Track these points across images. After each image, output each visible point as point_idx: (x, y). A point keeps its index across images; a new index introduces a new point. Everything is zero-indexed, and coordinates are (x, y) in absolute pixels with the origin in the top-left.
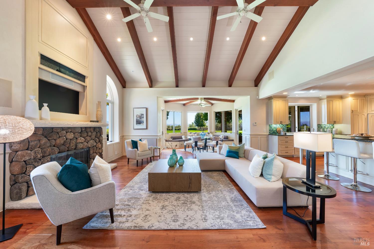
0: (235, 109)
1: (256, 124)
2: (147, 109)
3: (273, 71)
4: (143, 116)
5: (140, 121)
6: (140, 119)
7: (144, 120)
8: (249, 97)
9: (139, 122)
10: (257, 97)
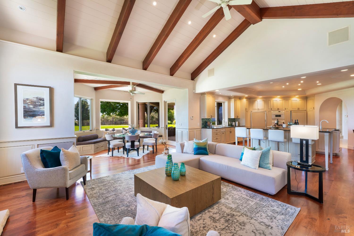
0: (164, 101)
1: (193, 118)
2: (51, 90)
3: (214, 69)
4: (42, 102)
5: (34, 111)
6: (34, 107)
7: (46, 109)
8: (187, 90)
9: (32, 113)
10: (194, 92)
